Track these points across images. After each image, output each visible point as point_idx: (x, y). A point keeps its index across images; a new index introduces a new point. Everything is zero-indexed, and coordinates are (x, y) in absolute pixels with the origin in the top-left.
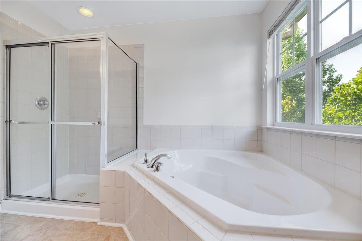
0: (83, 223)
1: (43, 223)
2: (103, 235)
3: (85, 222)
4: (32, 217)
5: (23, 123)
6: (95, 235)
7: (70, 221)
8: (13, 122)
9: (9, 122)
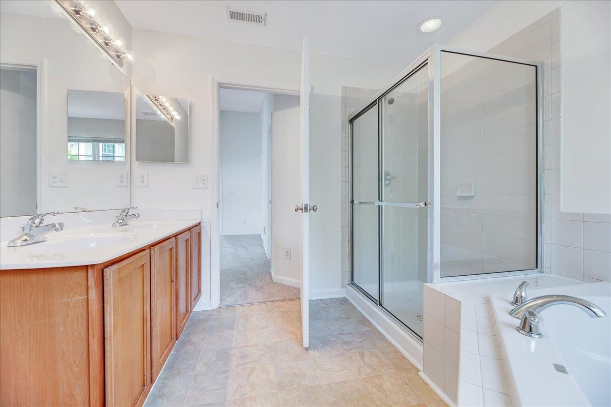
0: (404, 358)
1: (367, 329)
2: (418, 397)
3: (406, 359)
4: (363, 316)
5: (364, 203)
6: (408, 387)
7: (390, 345)
8: (355, 202)
9: (352, 202)
